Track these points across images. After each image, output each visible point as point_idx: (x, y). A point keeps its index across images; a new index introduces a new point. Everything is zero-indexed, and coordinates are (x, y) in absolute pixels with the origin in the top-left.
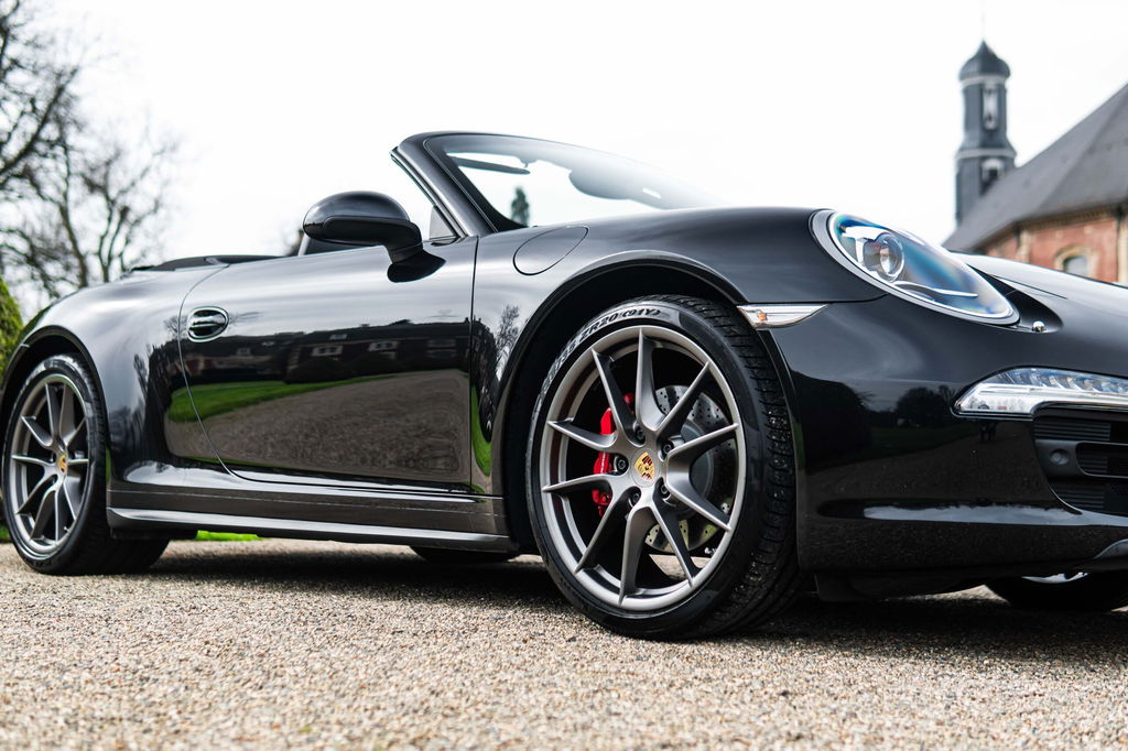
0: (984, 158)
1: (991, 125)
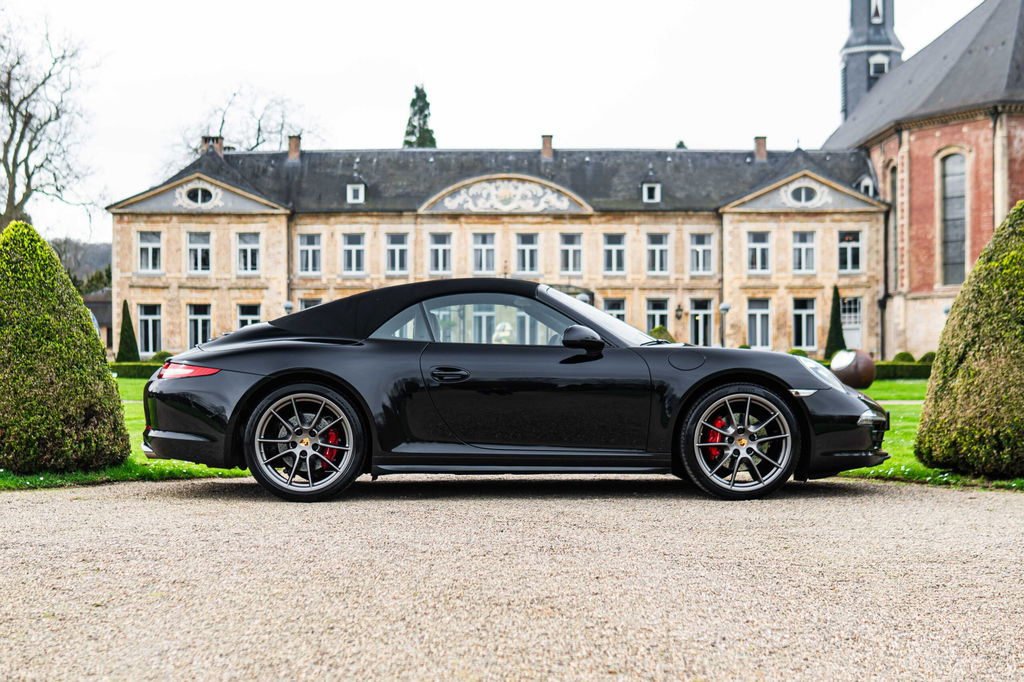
1: (877, 21)
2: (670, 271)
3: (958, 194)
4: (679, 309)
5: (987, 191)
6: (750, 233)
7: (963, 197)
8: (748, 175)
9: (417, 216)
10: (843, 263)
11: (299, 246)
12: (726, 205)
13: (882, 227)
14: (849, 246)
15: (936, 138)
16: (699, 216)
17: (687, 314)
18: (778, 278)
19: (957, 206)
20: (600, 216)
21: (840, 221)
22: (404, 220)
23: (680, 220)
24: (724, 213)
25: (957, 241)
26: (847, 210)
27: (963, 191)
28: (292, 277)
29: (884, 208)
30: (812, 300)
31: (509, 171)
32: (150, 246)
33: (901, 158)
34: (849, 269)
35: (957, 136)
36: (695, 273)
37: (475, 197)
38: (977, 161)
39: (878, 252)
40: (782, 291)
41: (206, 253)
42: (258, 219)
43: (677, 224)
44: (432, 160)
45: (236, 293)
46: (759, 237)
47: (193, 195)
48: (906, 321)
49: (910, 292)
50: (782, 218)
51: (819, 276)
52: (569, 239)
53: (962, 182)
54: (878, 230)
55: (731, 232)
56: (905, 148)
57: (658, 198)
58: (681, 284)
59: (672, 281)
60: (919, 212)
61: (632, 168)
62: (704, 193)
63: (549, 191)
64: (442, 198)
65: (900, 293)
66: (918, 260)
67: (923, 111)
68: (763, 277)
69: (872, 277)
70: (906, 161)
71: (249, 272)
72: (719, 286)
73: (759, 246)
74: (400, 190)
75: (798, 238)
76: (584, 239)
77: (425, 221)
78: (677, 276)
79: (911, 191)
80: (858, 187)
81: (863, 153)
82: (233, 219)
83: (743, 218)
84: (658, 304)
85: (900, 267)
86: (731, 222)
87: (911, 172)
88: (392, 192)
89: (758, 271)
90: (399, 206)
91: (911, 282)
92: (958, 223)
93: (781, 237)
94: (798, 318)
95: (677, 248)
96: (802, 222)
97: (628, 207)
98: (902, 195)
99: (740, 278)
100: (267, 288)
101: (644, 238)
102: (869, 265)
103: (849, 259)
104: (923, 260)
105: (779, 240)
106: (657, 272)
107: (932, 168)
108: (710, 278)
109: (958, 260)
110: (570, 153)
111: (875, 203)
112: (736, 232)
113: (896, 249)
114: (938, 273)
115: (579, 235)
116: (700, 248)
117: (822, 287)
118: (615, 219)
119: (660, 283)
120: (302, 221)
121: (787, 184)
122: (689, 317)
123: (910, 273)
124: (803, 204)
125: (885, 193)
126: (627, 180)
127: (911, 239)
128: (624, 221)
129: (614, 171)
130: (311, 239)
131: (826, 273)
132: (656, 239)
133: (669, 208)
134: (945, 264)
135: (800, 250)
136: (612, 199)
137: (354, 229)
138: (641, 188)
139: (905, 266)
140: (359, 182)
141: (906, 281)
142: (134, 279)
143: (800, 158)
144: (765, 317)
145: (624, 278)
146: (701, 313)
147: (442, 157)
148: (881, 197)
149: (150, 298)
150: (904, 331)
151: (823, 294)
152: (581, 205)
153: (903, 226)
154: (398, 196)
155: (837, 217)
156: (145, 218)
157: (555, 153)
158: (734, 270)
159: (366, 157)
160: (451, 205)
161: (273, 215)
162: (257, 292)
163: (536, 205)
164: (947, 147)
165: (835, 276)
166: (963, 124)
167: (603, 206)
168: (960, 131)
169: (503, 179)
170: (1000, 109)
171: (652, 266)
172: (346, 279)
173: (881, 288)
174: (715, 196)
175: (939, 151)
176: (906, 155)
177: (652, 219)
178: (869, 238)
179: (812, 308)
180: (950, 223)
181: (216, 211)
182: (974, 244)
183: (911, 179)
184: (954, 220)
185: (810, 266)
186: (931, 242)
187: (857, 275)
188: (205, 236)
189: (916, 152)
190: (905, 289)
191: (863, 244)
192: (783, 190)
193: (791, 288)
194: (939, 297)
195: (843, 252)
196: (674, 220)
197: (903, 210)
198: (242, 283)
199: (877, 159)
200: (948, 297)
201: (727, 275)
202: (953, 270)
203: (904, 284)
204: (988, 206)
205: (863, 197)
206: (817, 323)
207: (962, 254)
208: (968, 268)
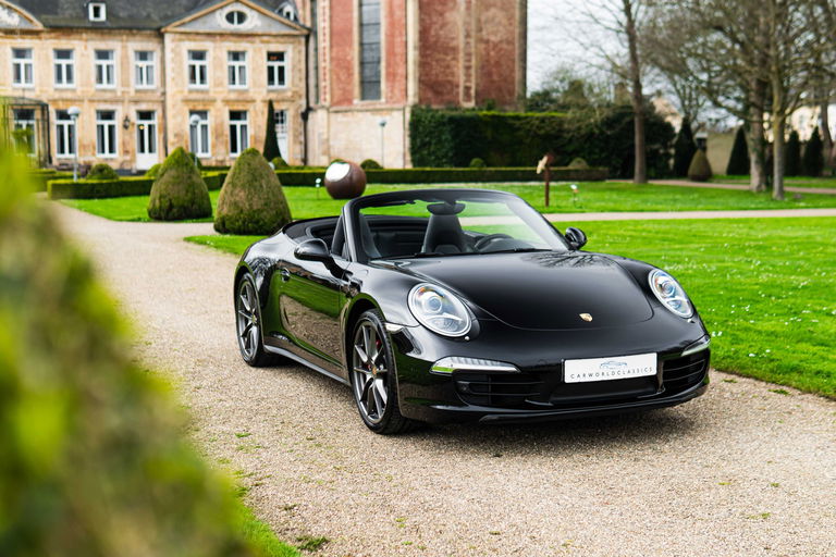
2: (116, 85)
3: (373, 21)
4: (127, 119)
5: (400, 20)
6: (190, 51)
7: (378, 24)
10: (271, 80)
12: (167, 25)
13: (303, 49)
14: (276, 64)
16: (141, 35)
17: (133, 124)
18: (215, 92)
19: (373, 32)
20: (48, 32)
21: (268, 42)
23: (124, 37)
24: (166, 32)
25: (373, 62)
26: (274, 32)
27: (379, 19)
29: (305, 32)
30: (245, 112)
34: (276, 85)
36: (140, 87)
39: (300, 70)
40: (219, 104)
43: (122, 41)
46: (199, 55)
48: (328, 131)
49: (331, 106)
50: (218, 38)
51: (252, 90)
52: (20, 53)
53: (377, 11)
54: (300, 52)
55: (173, 51)
57: (103, 17)
58: (127, 97)
59: (119, 94)
60: (339, 36)
62: (145, 14)
65: (323, 107)
66: (338, 78)
68: (202, 92)
69: (295, 93)
72: (162, 99)
73: (198, 63)
75: (232, 56)
76: (34, 53)
78: (126, 89)
79: (331, 17)
80: (281, 11)
83: (183, 37)
84: (108, 115)
85: (322, 84)
86: (173, 41)
87: (331, 1)
89: (198, 85)
91: (332, 97)
92: (374, 46)
93: (217, 54)
94: (233, 128)
95: (122, 64)
96: (235, 42)
97: (76, 24)
98: (324, 21)
99: (182, 92)
101: (92, 55)
102: (293, 82)
103: (275, 76)
104: (343, 78)
105: (215, 58)
106: (105, 85)
108: (153, 91)
109: (374, 79)
111: (298, 27)
112: (176, 50)
113: (317, 68)
114: (357, 90)
115: (30, 50)
116: (143, 64)
117: (253, 101)
118: (64, 34)
119: (108, 96)
121: (221, 8)
122: (136, 128)
123: (332, 89)
124: (236, 27)
125: (304, 19)
127: (332, 59)
128: (72, 37)
131: (256, 86)
133: (114, 26)
134: (362, 82)
135: (234, 68)
136: (61, 16)
138: (87, 6)
139: (328, 83)
141: (328, 97)
144: (204, 127)
145: (74, 91)
146: (146, 123)
148: (301, 22)
150: (328, 140)
151: (255, 107)
152: (31, 21)
153: (324, 48)
155: (265, 38)
158: (177, 84)
165: (265, 91)
167: (52, 23)
171: (100, 80)
173: (303, 102)
174: (155, 17)
177: (99, 37)
178: (293, 59)
179: (245, 119)
180: (366, 47)
182: (388, 65)
183: (331, 8)
184: (370, 44)
185: (243, 81)
186: (349, 62)
187: (284, 91)
190: (327, 104)
191: (287, 63)
192: (218, 13)
193: (227, 102)
194: (358, 111)
195: (271, 69)
196: (119, 38)
197: (324, 35)
200: (367, 111)
201: (170, 89)
202: (369, 87)
203: (326, 99)
204: (401, 33)
205: (286, 21)
206: (250, 132)
207: (378, 74)
208: (383, 86)
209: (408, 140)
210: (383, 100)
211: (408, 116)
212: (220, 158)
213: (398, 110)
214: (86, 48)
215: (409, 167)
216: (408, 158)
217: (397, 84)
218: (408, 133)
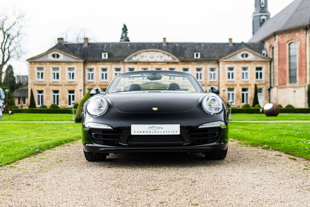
0: (261, 16)
1: (263, 6)
2: (203, 80)
3: (294, 55)
5: (304, 54)
6: (228, 68)
7: (296, 56)
8: (227, 50)
9: (124, 63)
10: (257, 77)
11: (87, 72)
12: (221, 59)
13: (269, 66)
14: (259, 72)
15: (287, 37)
16: (212, 63)
18: (237, 82)
19: (294, 59)
20: (181, 63)
21: (256, 64)
22: (120, 64)
23: (206, 64)
24: (220, 61)
25: (294, 70)
26: (258, 60)
27: (296, 54)
28: (85, 82)
29: (270, 60)
30: (247, 89)
31: (152, 49)
32: (40, 72)
33: (275, 43)
34: (259, 79)
35: (294, 37)
36: (211, 80)
37: (142, 57)
38: (301, 44)
39: (268, 74)
40: (238, 86)
41: (58, 74)
42: (74, 63)
43: (205, 65)
44: (129, 45)
45: (67, 87)
46: (231, 69)
47: (54, 56)
48: (277, 95)
49: (279, 86)
50: (238, 63)
51: (250, 81)
52: (171, 70)
53: (295, 51)
54: (268, 67)
55: (222, 68)
56: (277, 41)
57: (199, 57)
58: (206, 84)
59: (204, 83)
60: (281, 61)
61: (191, 48)
62: (213, 55)
63: (165, 55)
64: (132, 57)
65: (276, 86)
66: (281, 76)
67: (282, 29)
68: (232, 81)
69: (266, 82)
70: (277, 45)
71: (72, 80)
72: (218, 84)
73: (231, 72)
74: (119, 55)
75: (243, 69)
77: (127, 64)
78: (206, 81)
79: (279, 54)
80: (261, 53)
81: (262, 43)
82: (67, 63)
83: (226, 63)
85: (275, 78)
86: (223, 64)
87: (279, 48)
88: (116, 55)
89: (231, 79)
90: (118, 59)
91: (279, 83)
92: (294, 64)
93: (238, 68)
94: (243, 94)
95: (205, 73)
96: (244, 64)
97: (190, 60)
98: (276, 55)
99: (225, 82)
100: (77, 85)
101: (195, 70)
102: (265, 79)
103: (258, 76)
104: (283, 76)
105: (237, 70)
106: (199, 80)
107: (286, 47)
108: (215, 82)
109: (294, 76)
110: (172, 44)
111: (267, 58)
112: (223, 67)
113: (274, 73)
114: (288, 80)
115: (175, 68)
116: (212, 73)
117: (250, 85)
118: (186, 63)
120: (88, 64)
121: (239, 52)
123: (279, 80)
124: (245, 59)
125: (270, 55)
126: (189, 51)
127: (279, 69)
128: (189, 64)
129: (186, 49)
130: (91, 70)
131: (252, 80)
132: (199, 70)
133: (203, 60)
134: (290, 77)
135: (243, 73)
136: (185, 57)
137: (104, 66)
138: (194, 54)
139: (277, 78)
140: (106, 52)
141: (277, 83)
142: (35, 83)
143: (243, 45)
144: (233, 94)
147: (132, 44)
148: (269, 56)
149: (40, 88)
150: (277, 98)
151: (251, 87)
152: (175, 59)
153: (276, 65)
154: (118, 57)
155: (255, 63)
156: (39, 63)
157: (167, 43)
158: (223, 79)
159: (108, 44)
160: (135, 59)
161: (79, 62)
162: (74, 86)
163: (161, 59)
164: (291, 40)
165: (255, 81)
166: (296, 33)
167: (182, 59)
168: (295, 35)
169: (151, 51)
170: (308, 27)
171: (197, 78)
172: (102, 82)
173: (269, 85)
174: (217, 56)
175: (288, 41)
176: (277, 43)
177: (197, 64)
178: (265, 69)
179: (248, 91)
180: (291, 64)
181: (61, 61)
182: (300, 70)
183: (279, 51)
185: (247, 78)
186: (285, 70)
187: (261, 81)
188: (58, 69)
189: (281, 42)
190: (277, 85)
191: (263, 71)
192: (238, 54)
193: (241, 85)
194: (288, 87)
195: (257, 74)
197: (276, 60)
198: (69, 84)
199: (267, 45)
200: (291, 87)
201: (221, 81)
202: (292, 79)
203: (277, 84)
204: (304, 59)
205: (263, 56)
206: (249, 96)
207: (296, 74)
208: (298, 78)
209: (307, 98)
210: (298, 83)
211: (307, 89)
212: (238, 105)
213: (303, 87)
214: (193, 67)
215: (307, 107)
216: (307, 104)
217: (303, 77)
218: (307, 95)
